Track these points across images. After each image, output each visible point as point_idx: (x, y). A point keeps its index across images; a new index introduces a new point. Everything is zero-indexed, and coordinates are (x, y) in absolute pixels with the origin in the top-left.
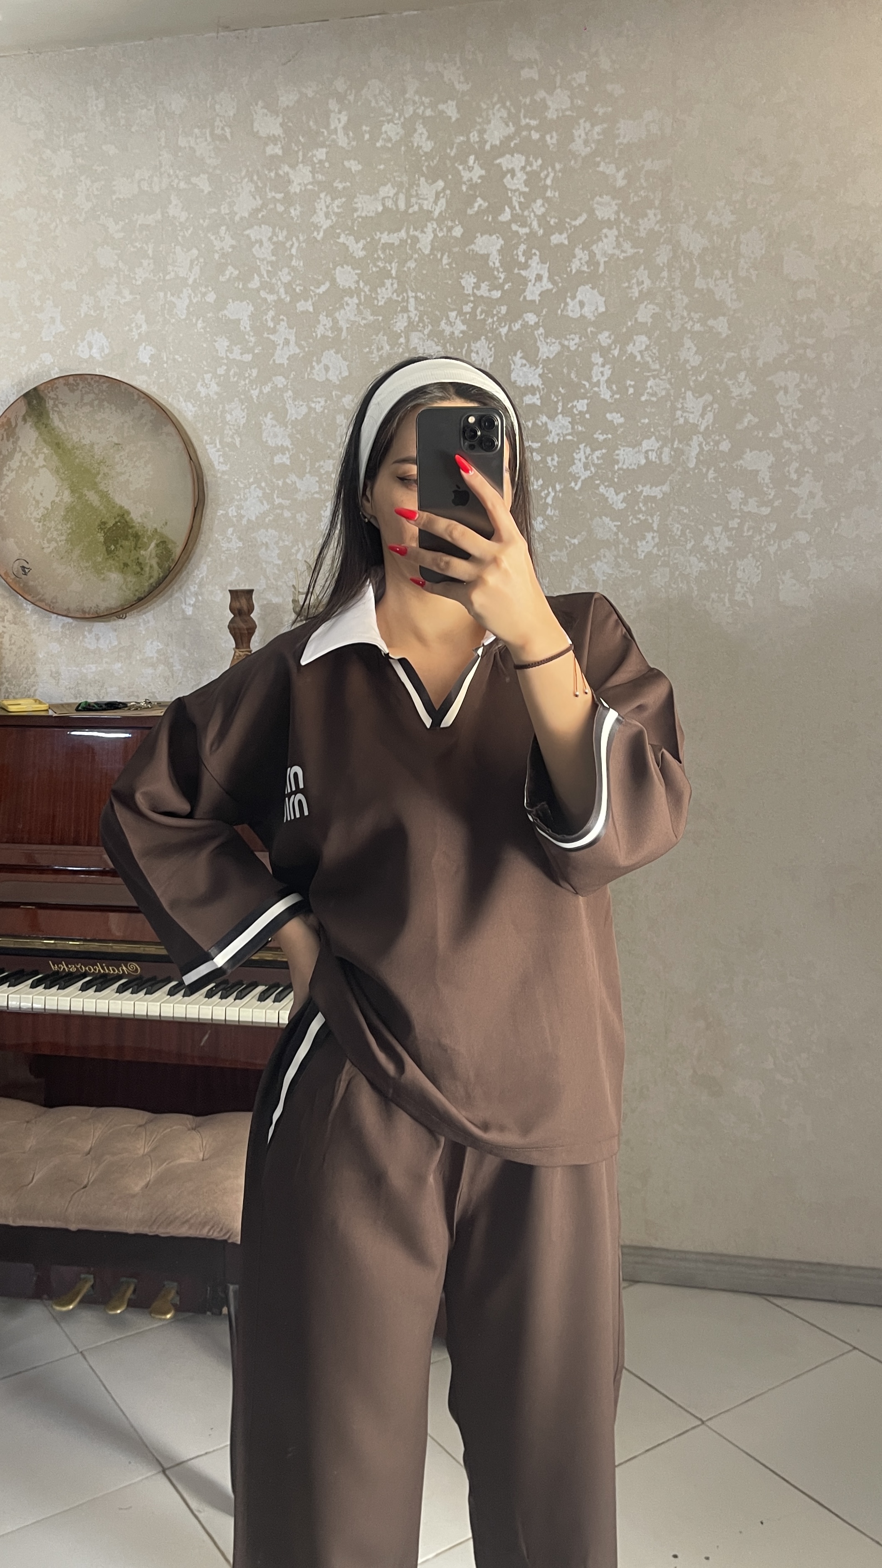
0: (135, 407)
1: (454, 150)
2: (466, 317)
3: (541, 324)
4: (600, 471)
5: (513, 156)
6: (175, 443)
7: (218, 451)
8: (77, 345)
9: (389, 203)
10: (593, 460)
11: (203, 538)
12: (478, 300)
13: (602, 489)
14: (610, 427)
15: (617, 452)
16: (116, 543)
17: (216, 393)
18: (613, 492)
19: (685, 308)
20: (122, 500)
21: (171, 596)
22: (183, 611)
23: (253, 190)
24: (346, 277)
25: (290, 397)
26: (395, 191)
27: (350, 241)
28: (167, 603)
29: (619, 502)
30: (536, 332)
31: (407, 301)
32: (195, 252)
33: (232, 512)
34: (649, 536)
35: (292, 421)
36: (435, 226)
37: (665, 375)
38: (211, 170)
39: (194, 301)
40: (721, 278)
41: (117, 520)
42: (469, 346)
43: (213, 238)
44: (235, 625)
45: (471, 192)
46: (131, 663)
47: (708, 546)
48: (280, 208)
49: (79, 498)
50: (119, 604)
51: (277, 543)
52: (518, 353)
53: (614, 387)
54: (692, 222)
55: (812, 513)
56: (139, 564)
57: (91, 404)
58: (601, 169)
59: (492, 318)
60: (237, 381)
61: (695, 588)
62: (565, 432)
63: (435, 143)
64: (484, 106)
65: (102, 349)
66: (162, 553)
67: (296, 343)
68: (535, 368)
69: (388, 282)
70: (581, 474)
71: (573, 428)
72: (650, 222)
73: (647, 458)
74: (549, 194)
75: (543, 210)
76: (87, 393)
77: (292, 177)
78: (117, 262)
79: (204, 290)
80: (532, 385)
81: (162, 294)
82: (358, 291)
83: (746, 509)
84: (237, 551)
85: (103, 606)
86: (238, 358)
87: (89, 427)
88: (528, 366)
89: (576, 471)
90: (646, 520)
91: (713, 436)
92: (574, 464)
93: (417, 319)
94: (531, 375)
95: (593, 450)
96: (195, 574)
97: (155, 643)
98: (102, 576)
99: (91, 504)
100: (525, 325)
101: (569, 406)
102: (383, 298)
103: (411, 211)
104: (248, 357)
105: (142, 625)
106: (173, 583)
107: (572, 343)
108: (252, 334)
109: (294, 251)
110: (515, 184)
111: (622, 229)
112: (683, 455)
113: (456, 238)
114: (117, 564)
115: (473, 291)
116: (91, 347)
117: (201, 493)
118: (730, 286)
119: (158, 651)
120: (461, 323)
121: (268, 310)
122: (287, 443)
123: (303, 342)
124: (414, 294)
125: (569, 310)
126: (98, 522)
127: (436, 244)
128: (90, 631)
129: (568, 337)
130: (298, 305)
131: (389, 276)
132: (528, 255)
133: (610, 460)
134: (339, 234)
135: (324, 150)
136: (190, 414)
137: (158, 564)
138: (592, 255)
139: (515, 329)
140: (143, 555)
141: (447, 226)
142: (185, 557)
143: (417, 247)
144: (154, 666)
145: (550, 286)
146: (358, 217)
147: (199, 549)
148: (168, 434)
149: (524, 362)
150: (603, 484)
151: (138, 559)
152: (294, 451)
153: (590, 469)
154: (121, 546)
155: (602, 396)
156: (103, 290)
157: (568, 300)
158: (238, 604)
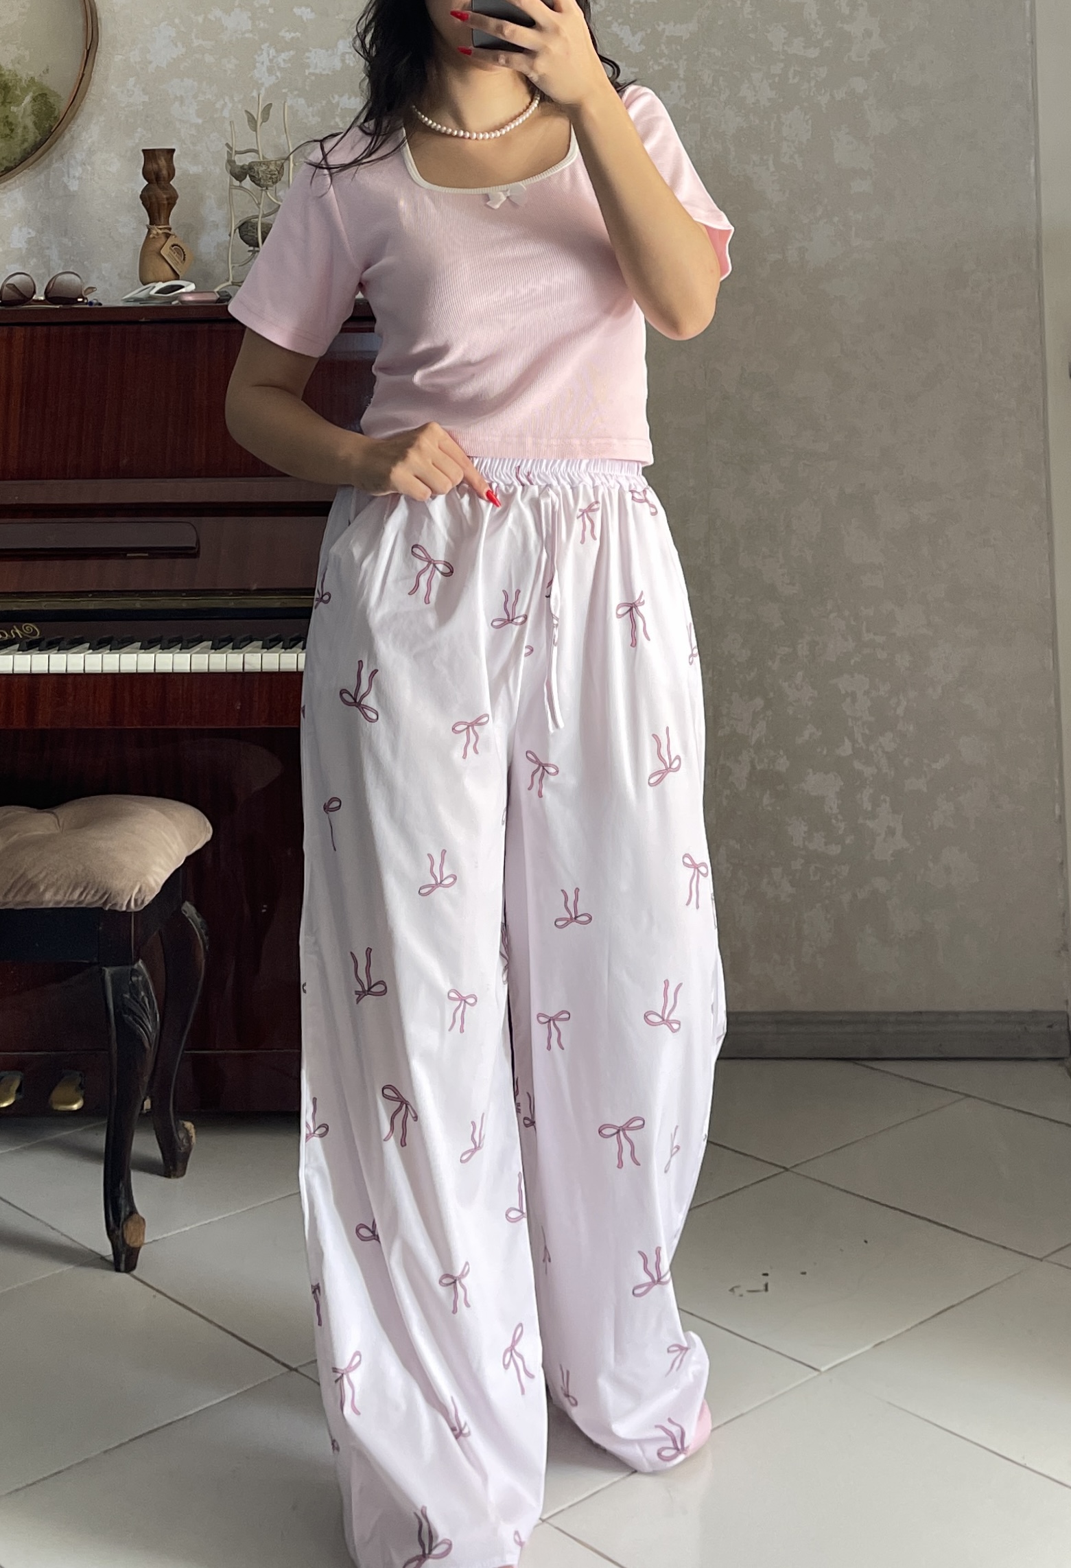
21: (48, 166)
22: (66, 187)
28: (42, 177)
33: (134, 57)
44: (148, 193)
47: (746, 97)
51: (195, 97)
56: (8, 124)
66: (40, 109)
83: (790, 51)
96: (82, 138)
97: (25, 229)
106: (52, 149)
117: (94, 34)
119: (29, 241)
137: (35, 124)
140: (14, 113)
142: (70, 116)
151: (7, 116)
158: (155, 166)
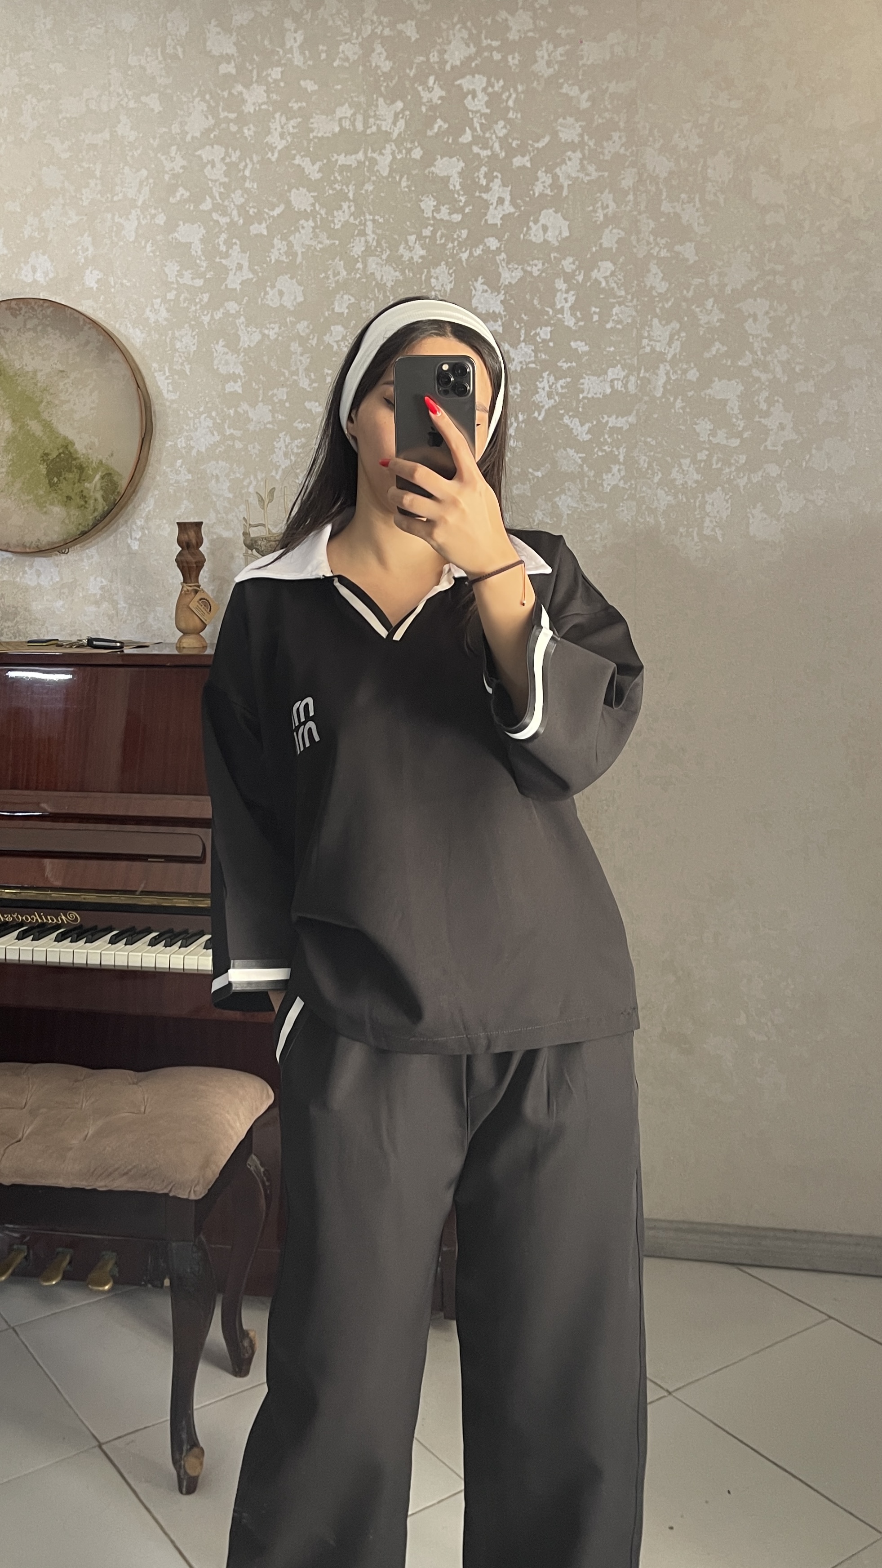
0: (80, 333)
1: (414, 70)
2: (425, 241)
3: (503, 249)
4: (564, 400)
5: (474, 77)
6: (123, 370)
7: (167, 378)
8: (20, 269)
9: (346, 124)
10: (556, 388)
11: (150, 470)
12: (438, 224)
13: (566, 420)
14: (574, 355)
15: (582, 381)
16: (59, 475)
17: (166, 319)
18: (578, 423)
19: (651, 232)
20: (66, 431)
21: (116, 530)
22: (129, 546)
23: (205, 109)
24: (301, 199)
25: (243, 323)
26: (352, 112)
27: (306, 163)
28: (111, 538)
29: (584, 434)
30: (497, 257)
31: (365, 225)
32: (144, 173)
33: (181, 443)
34: (615, 468)
35: (244, 348)
36: (394, 147)
37: (631, 301)
38: (162, 89)
39: (143, 222)
40: (689, 202)
41: (61, 451)
42: (429, 272)
43: (163, 158)
44: (183, 558)
45: (430, 113)
46: (73, 600)
47: (675, 479)
48: (234, 128)
49: (20, 428)
50: (61, 538)
51: (227, 475)
52: (480, 278)
53: (578, 314)
54: (657, 146)
55: (782, 445)
56: (83, 497)
57: (34, 329)
58: (564, 91)
59: (453, 243)
60: (187, 307)
61: (663, 522)
62: (527, 360)
63: (394, 63)
64: (445, 26)
65: (46, 274)
66: (107, 485)
67: (249, 267)
68: (496, 294)
69: (345, 206)
70: (544, 403)
71: (536, 356)
72: (614, 146)
73: (612, 387)
74: (511, 115)
75: (505, 131)
76: (30, 318)
77: (246, 96)
78: (63, 182)
79: (153, 211)
80: (493, 311)
81: (109, 216)
82: (313, 214)
83: (714, 441)
84: (186, 484)
85: (45, 541)
86: (190, 283)
87: (32, 354)
88: (489, 291)
89: (539, 400)
90: (612, 451)
91: (680, 365)
92: (538, 393)
93: (375, 243)
94: (492, 302)
95: (557, 379)
96: (142, 508)
97: (98, 579)
98: (45, 510)
99: (33, 434)
100: (487, 250)
101: (532, 334)
102: (340, 221)
103: (369, 132)
104: (199, 282)
105: (85, 560)
106: (119, 516)
107: (535, 269)
108: (203, 258)
109: (247, 173)
110: (476, 105)
111: (586, 152)
112: (650, 383)
113: (414, 160)
114: (60, 498)
115: (433, 213)
116: (34, 270)
117: (149, 423)
118: (697, 210)
119: (102, 588)
120: (420, 249)
121: (221, 232)
122: (239, 370)
123: (256, 267)
124: (371, 217)
125: (532, 235)
126: (41, 451)
127: (395, 167)
128: (31, 567)
129: (531, 263)
130: (252, 228)
131: (346, 198)
132: (490, 178)
133: (574, 389)
134: (295, 155)
135: (280, 69)
136: (138, 341)
137: (103, 496)
138: (555, 178)
139: (475, 254)
140: (87, 488)
141: (406, 148)
142: (131, 490)
143: (375, 169)
144: (97, 603)
145: (512, 210)
146: (315, 137)
147: (146, 482)
148: (115, 361)
149: (486, 287)
150: (568, 414)
151: (82, 491)
152: (247, 378)
153: (553, 398)
154: (65, 478)
155: (566, 323)
156: (48, 211)
157: (531, 224)
158: (186, 536)
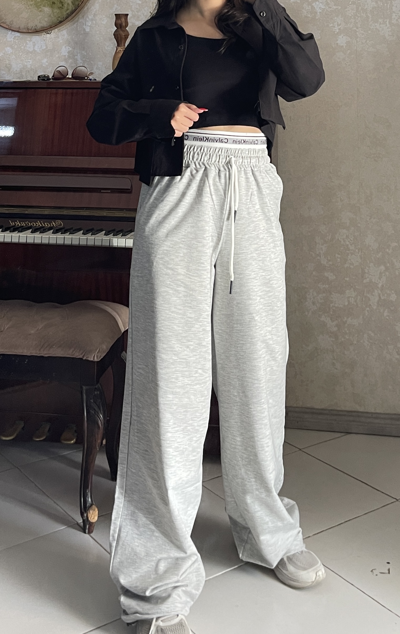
21: (78, 21)
28: (75, 24)
44: (117, 33)
46: (52, 59)
85: (39, 26)
96: (92, 9)
97: (67, 47)
98: (40, 9)
105: (60, 37)
119: (69, 52)
128: (29, 41)
137: (72, 2)
144: (66, 60)
158: (120, 21)
